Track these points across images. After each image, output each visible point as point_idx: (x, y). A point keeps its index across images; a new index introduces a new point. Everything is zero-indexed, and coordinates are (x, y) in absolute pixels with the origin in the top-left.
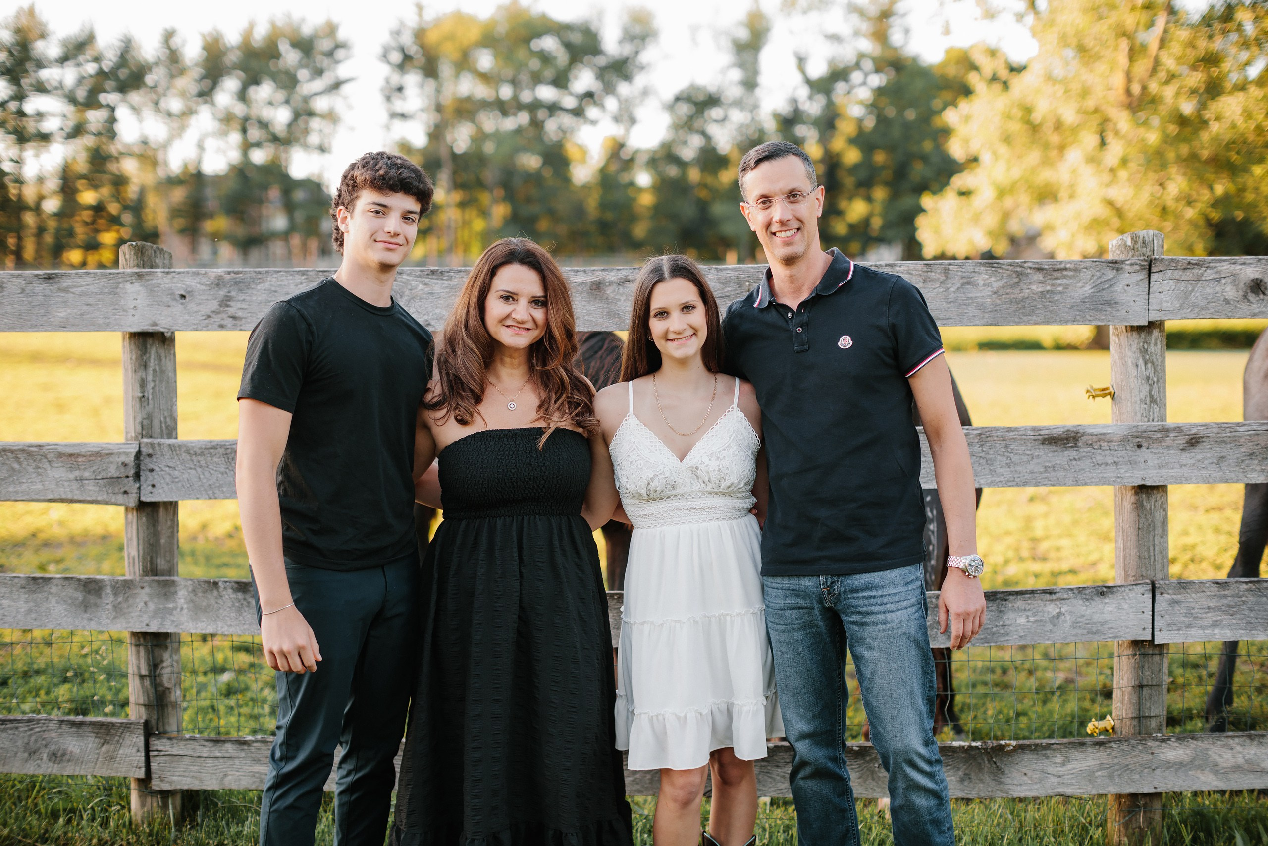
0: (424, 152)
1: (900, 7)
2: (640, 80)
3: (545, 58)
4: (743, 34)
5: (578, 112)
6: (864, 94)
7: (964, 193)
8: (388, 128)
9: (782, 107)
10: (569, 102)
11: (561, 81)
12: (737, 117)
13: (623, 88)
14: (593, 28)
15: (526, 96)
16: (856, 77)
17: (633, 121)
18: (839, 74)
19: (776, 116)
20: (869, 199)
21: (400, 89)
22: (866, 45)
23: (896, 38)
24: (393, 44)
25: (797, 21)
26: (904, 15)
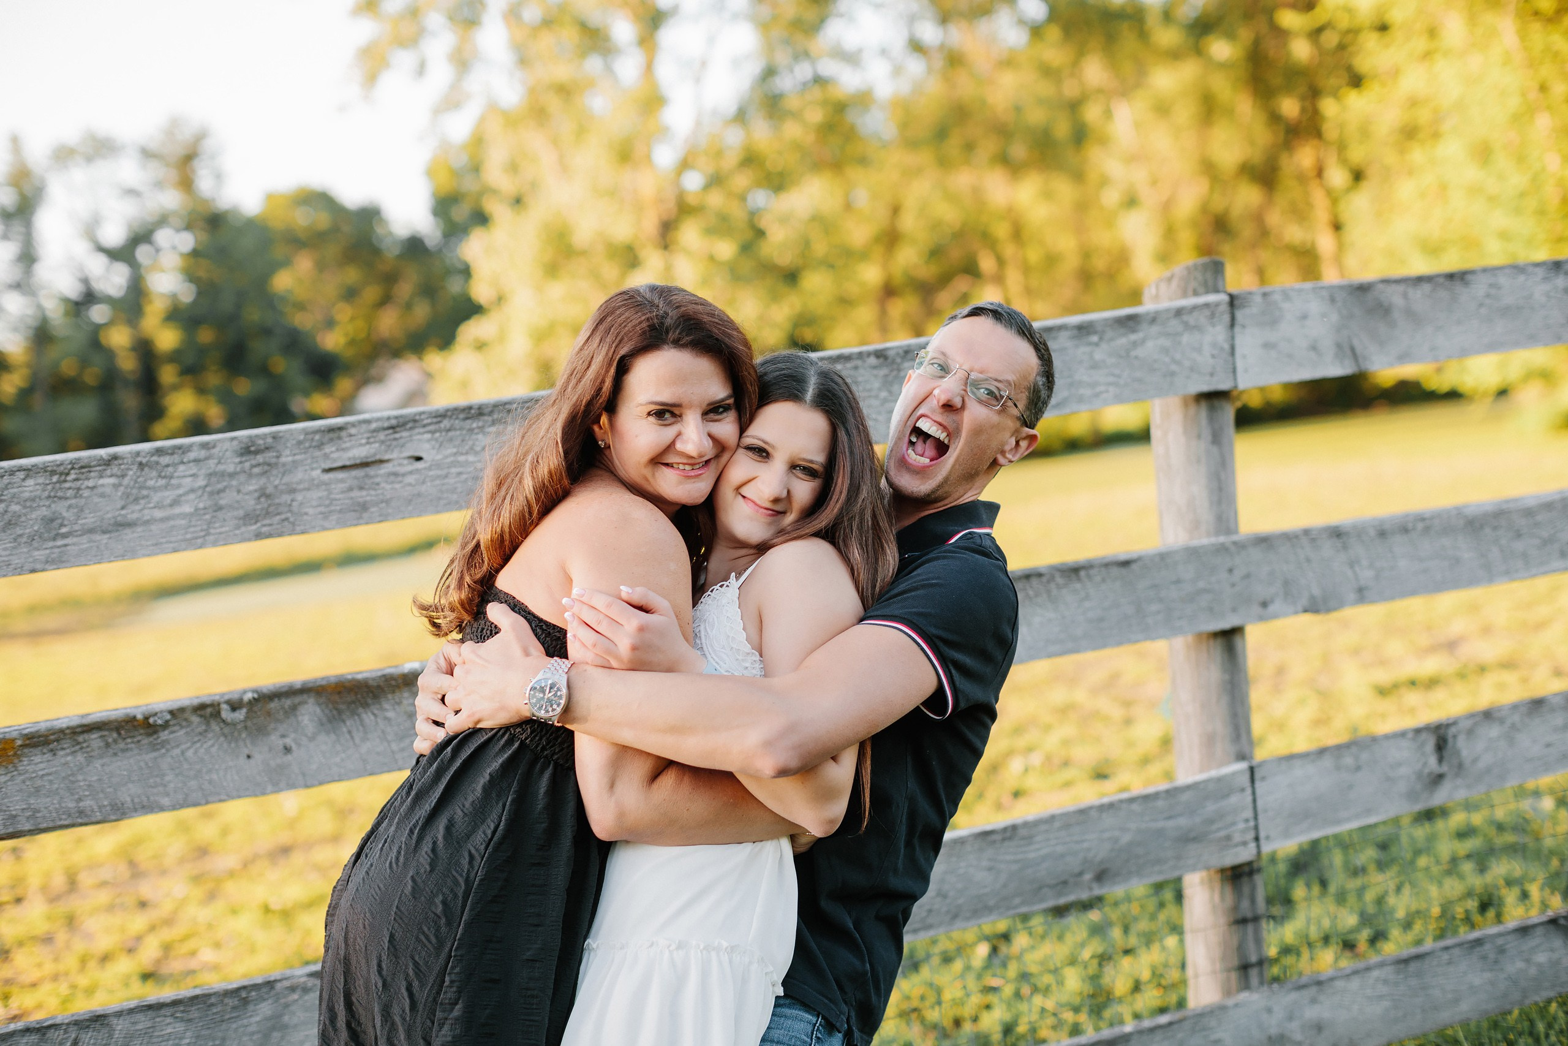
1: (209, 145)
4: (9, 198)
6: (172, 261)
9: (71, 288)
12: (15, 305)
16: (164, 237)
18: (141, 237)
19: (65, 300)
20: (201, 391)
22: (171, 200)
23: (205, 184)
25: (79, 174)
26: (212, 158)
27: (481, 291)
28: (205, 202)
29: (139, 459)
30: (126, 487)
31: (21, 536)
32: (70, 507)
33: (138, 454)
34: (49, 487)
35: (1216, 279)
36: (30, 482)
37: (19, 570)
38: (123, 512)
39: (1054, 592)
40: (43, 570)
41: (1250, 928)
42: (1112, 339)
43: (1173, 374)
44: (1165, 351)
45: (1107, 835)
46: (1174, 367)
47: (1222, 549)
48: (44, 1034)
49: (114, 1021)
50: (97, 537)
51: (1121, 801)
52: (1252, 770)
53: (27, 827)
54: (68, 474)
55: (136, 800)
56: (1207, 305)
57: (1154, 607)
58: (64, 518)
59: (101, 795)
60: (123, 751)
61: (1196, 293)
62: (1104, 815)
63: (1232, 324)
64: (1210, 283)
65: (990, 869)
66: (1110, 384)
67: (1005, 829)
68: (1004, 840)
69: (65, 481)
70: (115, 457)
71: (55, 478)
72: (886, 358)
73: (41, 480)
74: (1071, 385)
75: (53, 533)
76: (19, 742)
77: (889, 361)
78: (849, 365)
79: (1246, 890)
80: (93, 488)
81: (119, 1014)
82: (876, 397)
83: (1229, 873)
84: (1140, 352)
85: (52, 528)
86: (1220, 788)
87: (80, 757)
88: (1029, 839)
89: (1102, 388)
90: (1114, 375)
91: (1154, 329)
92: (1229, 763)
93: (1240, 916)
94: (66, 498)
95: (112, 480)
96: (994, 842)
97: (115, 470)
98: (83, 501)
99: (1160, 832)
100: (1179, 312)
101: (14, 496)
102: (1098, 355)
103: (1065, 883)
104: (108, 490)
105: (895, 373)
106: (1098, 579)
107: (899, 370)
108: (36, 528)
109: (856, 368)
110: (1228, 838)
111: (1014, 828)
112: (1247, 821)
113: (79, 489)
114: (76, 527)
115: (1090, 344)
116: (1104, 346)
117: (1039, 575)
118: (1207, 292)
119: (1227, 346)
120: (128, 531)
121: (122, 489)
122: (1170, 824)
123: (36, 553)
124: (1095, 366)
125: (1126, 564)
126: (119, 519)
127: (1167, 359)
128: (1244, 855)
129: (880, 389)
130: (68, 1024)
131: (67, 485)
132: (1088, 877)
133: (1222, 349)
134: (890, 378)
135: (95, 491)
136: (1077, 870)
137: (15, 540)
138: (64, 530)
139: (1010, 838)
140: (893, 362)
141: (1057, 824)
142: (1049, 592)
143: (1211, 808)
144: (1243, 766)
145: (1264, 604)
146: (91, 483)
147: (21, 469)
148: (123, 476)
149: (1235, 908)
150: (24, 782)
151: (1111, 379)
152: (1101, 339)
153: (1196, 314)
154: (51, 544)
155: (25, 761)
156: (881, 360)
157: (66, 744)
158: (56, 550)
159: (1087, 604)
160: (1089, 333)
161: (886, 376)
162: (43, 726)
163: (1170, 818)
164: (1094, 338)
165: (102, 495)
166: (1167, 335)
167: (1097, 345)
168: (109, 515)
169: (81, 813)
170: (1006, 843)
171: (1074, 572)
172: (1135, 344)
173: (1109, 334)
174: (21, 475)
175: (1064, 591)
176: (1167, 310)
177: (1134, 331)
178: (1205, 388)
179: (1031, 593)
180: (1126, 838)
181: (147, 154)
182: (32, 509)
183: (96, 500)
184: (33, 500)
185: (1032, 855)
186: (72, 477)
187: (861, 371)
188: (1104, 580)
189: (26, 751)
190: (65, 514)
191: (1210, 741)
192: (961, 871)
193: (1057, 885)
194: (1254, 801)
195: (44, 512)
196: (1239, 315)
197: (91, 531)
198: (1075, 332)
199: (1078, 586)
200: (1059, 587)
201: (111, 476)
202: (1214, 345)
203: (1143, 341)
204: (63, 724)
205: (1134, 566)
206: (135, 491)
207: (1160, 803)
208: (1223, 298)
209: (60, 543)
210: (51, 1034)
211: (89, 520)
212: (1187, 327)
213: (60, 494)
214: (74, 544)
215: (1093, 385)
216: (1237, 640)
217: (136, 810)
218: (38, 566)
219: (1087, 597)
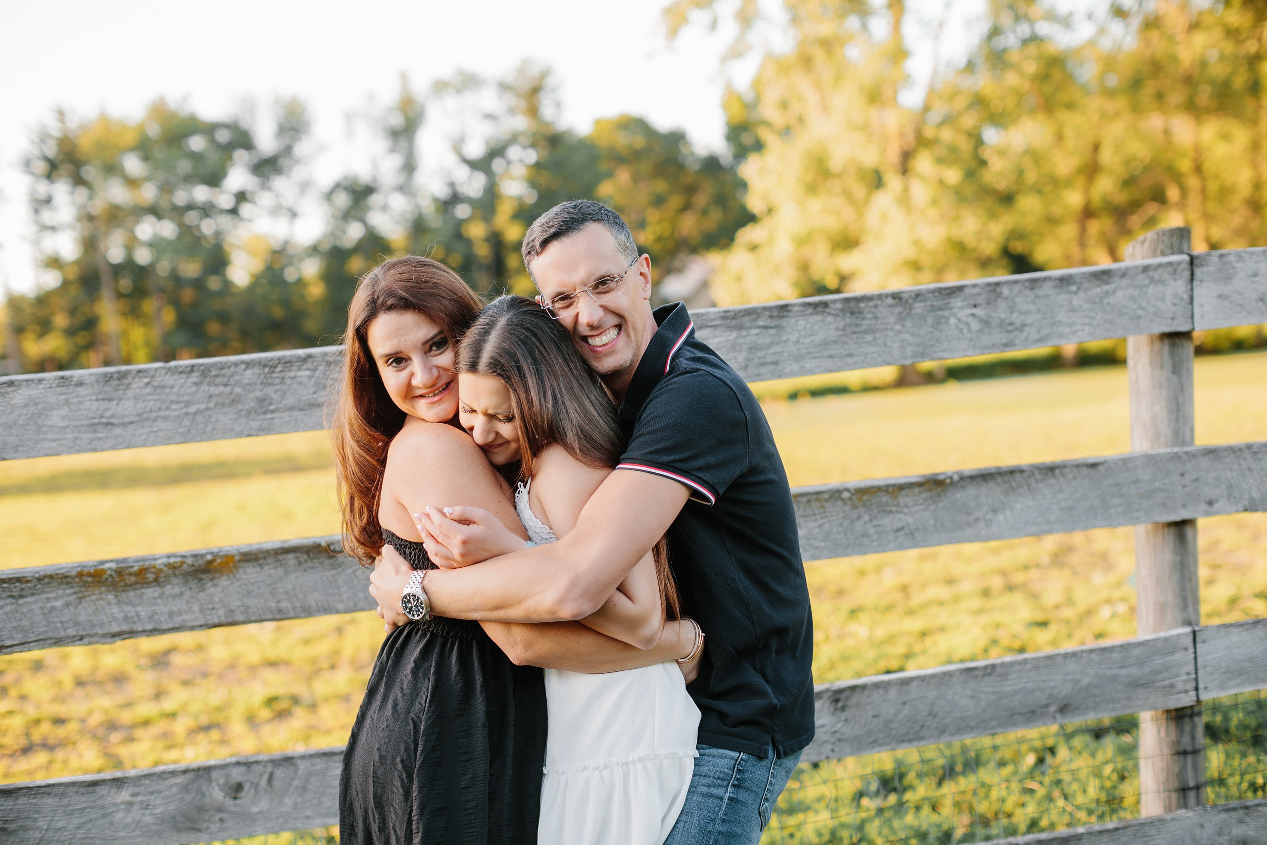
0: (77, 263)
1: (551, 81)
2: (298, 173)
3: (196, 157)
4: (397, 120)
5: (234, 211)
6: (519, 171)
7: (754, 248)
8: (36, 242)
9: (440, 190)
10: (225, 201)
11: (214, 180)
12: (399, 203)
13: (280, 183)
14: (244, 125)
15: (181, 197)
16: (514, 152)
17: (294, 214)
18: (496, 152)
19: (436, 200)
21: (48, 201)
22: (521, 123)
23: (548, 111)
24: (37, 153)
25: (451, 102)
26: (554, 90)
27: (754, 203)
28: (547, 125)
29: (327, 358)
30: (318, 378)
31: (242, 410)
32: (277, 391)
33: (326, 354)
34: (263, 376)
35: (1181, 243)
36: (249, 372)
37: (240, 435)
38: (315, 396)
39: (1034, 485)
40: (257, 435)
41: (1189, 758)
42: (1088, 289)
43: (1139, 317)
44: (1134, 299)
45: (1069, 677)
46: (1140, 312)
47: (1176, 457)
48: (249, 767)
49: (299, 762)
50: (295, 413)
51: (1082, 651)
52: (1194, 633)
53: (242, 618)
54: (276, 367)
55: (320, 604)
56: (1170, 264)
57: (1116, 501)
58: (272, 399)
59: (295, 599)
60: (311, 568)
61: (1163, 254)
62: (1068, 661)
63: (1192, 279)
64: (1176, 246)
65: (973, 697)
66: (1085, 324)
67: (986, 667)
68: (984, 675)
69: (274, 372)
70: (310, 356)
71: (267, 370)
72: (900, 299)
73: (257, 371)
74: (1053, 324)
75: (264, 409)
76: (237, 558)
77: (903, 301)
78: (871, 304)
79: (1187, 728)
80: (293, 378)
81: (303, 757)
82: (892, 329)
83: (1174, 714)
84: (1111, 300)
85: (264, 406)
86: (1168, 647)
87: (280, 571)
88: (1005, 676)
89: (1079, 327)
90: (1089, 317)
91: (1124, 282)
92: (1178, 627)
93: (1181, 749)
94: (274, 385)
95: (307, 373)
96: (976, 677)
97: (310, 365)
98: (285, 387)
99: (1114, 678)
100: (1146, 269)
101: (237, 381)
102: (1075, 302)
103: (1033, 712)
104: (304, 380)
105: (907, 311)
106: (1070, 476)
107: (911, 309)
108: (252, 405)
109: (876, 306)
110: (1172, 686)
111: (993, 666)
112: (1189, 674)
113: (283, 378)
114: (281, 406)
115: (1070, 292)
116: (1081, 294)
117: (1022, 471)
118: (1173, 254)
119: (1186, 297)
120: (317, 410)
121: (314, 379)
122: (1123, 672)
123: (252, 424)
124: (1073, 310)
125: (1094, 465)
126: (312, 401)
127: (1134, 306)
128: (1187, 700)
129: (895, 323)
130: (267, 762)
131: (275, 375)
132: (1053, 708)
133: (1182, 299)
134: (904, 315)
135: (295, 380)
136: (1044, 703)
137: (237, 413)
138: (272, 407)
139: (990, 675)
140: (907, 302)
141: (1028, 666)
142: (1029, 485)
143: (1158, 661)
144: (1188, 629)
145: (1210, 503)
146: (292, 374)
147: (243, 362)
148: (315, 370)
149: (1177, 742)
150: (240, 586)
151: (1087, 320)
152: (1079, 289)
153: (1160, 271)
154: (262, 417)
155: (241, 571)
156: (897, 301)
157: (270, 560)
158: (266, 422)
159: (1061, 496)
160: (1069, 284)
161: (900, 313)
162: (255, 548)
163: (1123, 667)
164: (1074, 288)
165: (300, 383)
166: (1136, 287)
167: (1075, 293)
168: (304, 398)
169: (280, 611)
170: (986, 678)
171: (1050, 470)
172: (1107, 294)
173: (1086, 284)
174: (243, 367)
175: (1041, 485)
176: (1136, 267)
177: (1106, 283)
178: (1167, 329)
179: (1014, 485)
180: (1086, 681)
181: (504, 87)
182: (250, 391)
183: (295, 386)
184: (250, 384)
185: (1007, 689)
186: (279, 369)
187: (880, 309)
188: (1075, 478)
189: (242, 564)
190: (273, 396)
191: (1162, 608)
192: (950, 697)
193: (1026, 713)
194: (1196, 658)
195: (258, 394)
196: (1198, 272)
197: (291, 409)
198: (1058, 282)
199: (1053, 481)
200: (1037, 481)
201: (307, 369)
202: (1176, 296)
203: (1115, 291)
204: (269, 546)
205: (1100, 468)
206: (323, 381)
207: (1115, 655)
208: (1186, 258)
209: (269, 416)
210: (255, 768)
211: (290, 401)
212: (1152, 280)
213: (270, 381)
214: (279, 418)
215: (1071, 325)
216: (1189, 531)
217: (319, 611)
218: (253, 432)
219: (1061, 490)
